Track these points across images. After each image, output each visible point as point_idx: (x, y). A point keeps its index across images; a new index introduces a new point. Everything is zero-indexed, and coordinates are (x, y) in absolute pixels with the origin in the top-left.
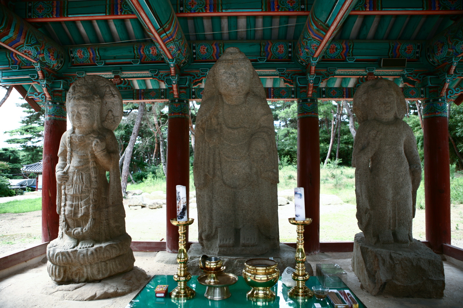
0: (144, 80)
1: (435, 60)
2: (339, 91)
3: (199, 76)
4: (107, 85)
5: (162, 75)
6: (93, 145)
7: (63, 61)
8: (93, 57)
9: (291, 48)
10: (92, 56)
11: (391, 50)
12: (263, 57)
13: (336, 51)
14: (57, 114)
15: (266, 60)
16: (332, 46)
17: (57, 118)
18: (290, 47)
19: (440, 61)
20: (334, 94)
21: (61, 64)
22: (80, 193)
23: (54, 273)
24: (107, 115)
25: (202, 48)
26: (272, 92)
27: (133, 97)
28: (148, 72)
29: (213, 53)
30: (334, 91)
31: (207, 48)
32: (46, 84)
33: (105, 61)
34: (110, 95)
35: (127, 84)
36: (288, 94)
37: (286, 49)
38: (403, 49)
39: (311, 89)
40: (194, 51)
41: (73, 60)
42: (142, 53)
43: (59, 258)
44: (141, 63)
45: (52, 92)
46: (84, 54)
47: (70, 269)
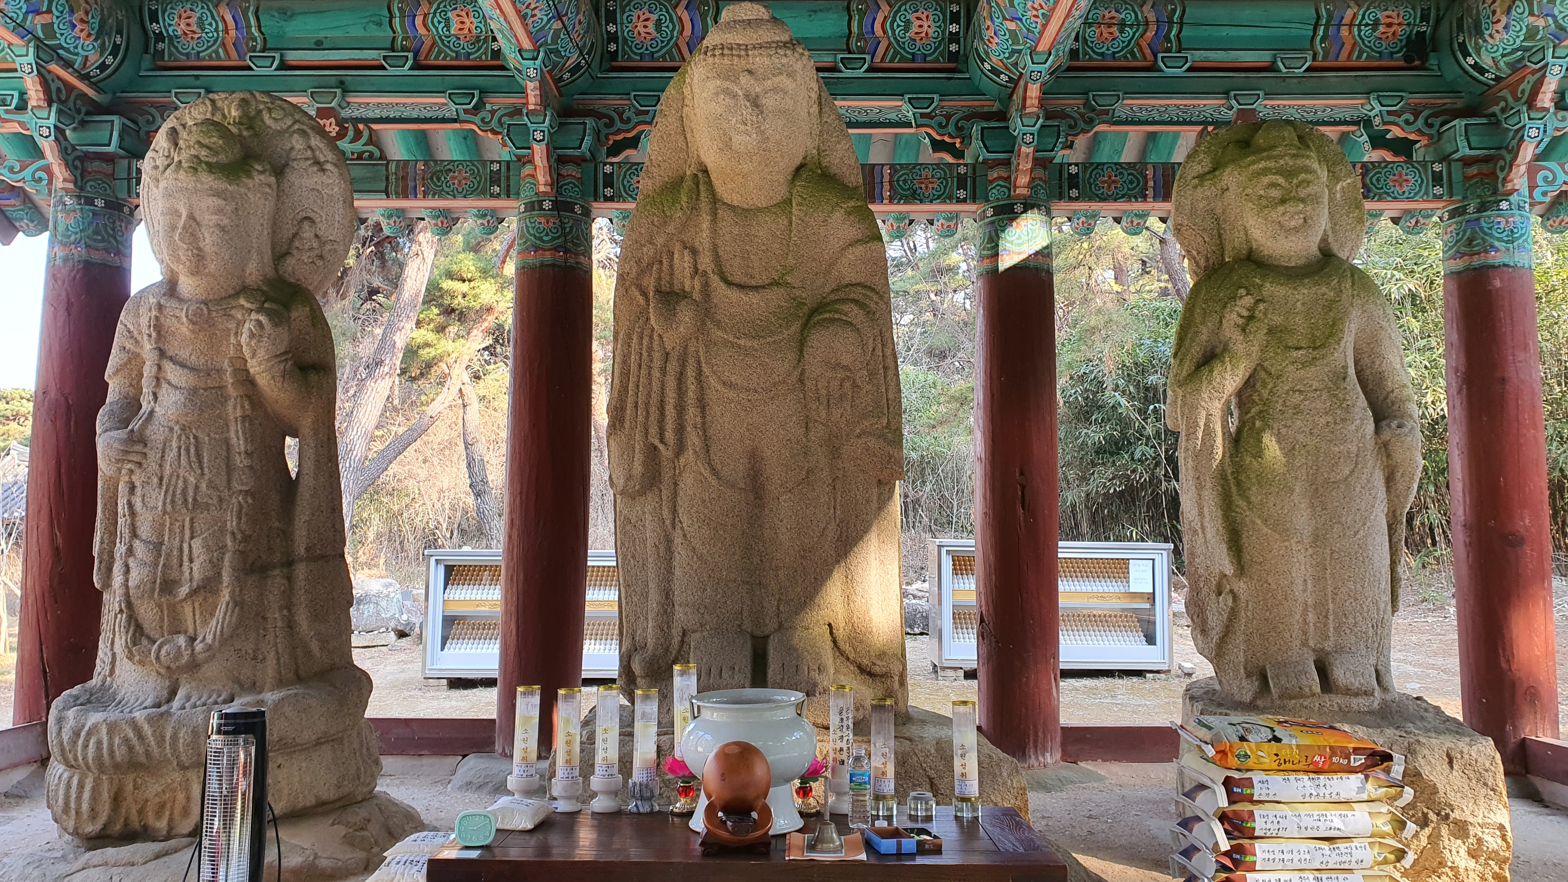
0: (424, 132)
1: (1486, 61)
2: (1130, 177)
3: (629, 120)
4: (296, 127)
5: (493, 113)
6: (244, 339)
7: (123, 47)
8: (237, 38)
9: (958, 23)
10: (233, 33)
11: (1322, 28)
12: (859, 53)
13: (1122, 32)
14: (95, 240)
15: (866, 66)
16: (1107, 15)
17: (96, 257)
18: (955, 18)
19: (1502, 63)
20: (1109, 186)
21: (115, 59)
22: (190, 506)
23: (73, 805)
24: (295, 235)
25: (639, 17)
26: (886, 178)
27: (387, 187)
28: (443, 100)
29: (678, 38)
30: (1110, 177)
31: (656, 17)
32: (55, 127)
33: (282, 56)
34: (309, 162)
35: (363, 140)
36: (945, 187)
37: (939, 27)
38: (1367, 25)
39: (1026, 165)
40: (612, 28)
41: (160, 46)
42: (422, 31)
43: (99, 743)
44: (416, 66)
45: (77, 158)
46: (201, 23)
47: (136, 787)
